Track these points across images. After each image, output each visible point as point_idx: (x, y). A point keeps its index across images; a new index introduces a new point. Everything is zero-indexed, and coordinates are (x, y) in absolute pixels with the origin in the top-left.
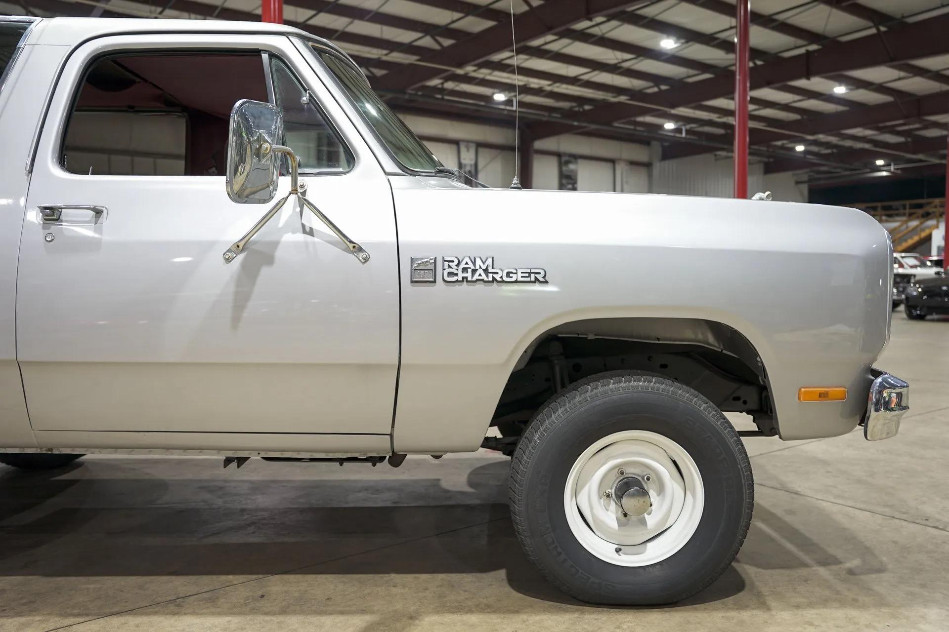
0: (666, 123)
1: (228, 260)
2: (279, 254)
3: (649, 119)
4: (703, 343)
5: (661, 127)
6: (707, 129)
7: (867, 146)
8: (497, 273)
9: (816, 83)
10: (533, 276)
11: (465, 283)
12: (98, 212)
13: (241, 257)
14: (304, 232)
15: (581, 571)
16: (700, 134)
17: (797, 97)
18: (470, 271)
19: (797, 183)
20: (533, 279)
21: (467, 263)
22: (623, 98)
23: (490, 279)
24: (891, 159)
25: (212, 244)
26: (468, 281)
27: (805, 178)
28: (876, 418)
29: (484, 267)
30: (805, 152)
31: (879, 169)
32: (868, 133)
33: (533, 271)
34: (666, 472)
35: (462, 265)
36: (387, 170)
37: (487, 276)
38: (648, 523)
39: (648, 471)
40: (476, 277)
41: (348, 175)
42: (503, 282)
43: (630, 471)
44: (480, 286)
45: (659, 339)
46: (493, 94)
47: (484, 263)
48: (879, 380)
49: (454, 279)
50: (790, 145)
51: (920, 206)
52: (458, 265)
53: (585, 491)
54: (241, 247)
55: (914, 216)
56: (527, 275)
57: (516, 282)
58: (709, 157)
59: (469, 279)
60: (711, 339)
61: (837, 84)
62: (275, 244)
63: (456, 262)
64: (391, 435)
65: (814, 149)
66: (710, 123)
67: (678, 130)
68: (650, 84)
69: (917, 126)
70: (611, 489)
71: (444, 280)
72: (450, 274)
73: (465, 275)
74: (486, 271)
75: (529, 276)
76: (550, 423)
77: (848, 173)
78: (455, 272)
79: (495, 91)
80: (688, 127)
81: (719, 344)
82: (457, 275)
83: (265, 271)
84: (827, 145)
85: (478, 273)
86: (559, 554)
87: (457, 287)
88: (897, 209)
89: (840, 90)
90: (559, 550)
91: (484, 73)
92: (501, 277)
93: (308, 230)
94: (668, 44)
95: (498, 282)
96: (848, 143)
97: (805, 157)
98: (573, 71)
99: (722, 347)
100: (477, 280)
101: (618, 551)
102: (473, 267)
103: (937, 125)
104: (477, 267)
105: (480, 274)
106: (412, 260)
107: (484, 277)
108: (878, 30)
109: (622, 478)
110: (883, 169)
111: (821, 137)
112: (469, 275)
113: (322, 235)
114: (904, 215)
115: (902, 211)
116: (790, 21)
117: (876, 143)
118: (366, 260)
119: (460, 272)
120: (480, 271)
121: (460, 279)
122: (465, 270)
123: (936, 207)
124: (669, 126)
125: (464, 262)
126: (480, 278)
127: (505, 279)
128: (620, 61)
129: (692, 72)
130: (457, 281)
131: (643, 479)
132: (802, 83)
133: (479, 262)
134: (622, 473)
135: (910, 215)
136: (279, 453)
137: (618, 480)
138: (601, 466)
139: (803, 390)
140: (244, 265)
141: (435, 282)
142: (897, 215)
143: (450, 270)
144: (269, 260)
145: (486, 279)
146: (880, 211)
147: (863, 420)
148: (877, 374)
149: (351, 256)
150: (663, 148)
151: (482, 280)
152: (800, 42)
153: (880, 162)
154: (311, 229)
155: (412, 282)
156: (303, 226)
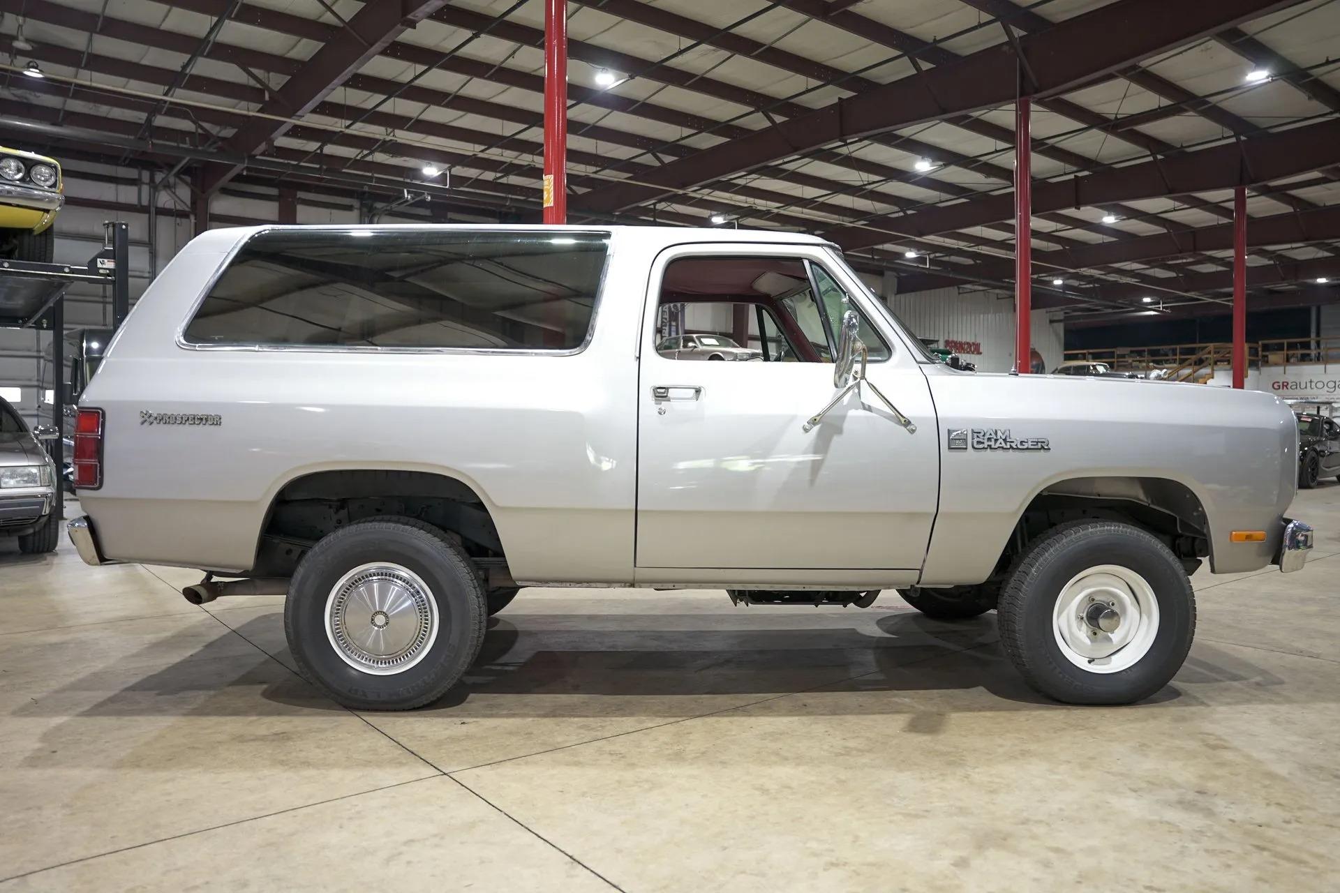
0: (907, 251)
1: (806, 430)
2: (846, 426)
3: (888, 247)
4: (1134, 498)
5: (900, 256)
6: (954, 259)
7: (1132, 281)
8: (1013, 442)
9: (1087, 213)
10: (1039, 444)
11: (989, 450)
12: (698, 391)
13: (816, 428)
14: (864, 408)
15: (1067, 676)
16: (945, 264)
17: (1060, 226)
18: (993, 440)
19: (1051, 322)
20: (1040, 447)
21: (991, 434)
22: (860, 224)
23: (1009, 447)
24: (1160, 297)
25: (793, 418)
26: (991, 448)
27: (1061, 316)
28: (1289, 555)
29: (1004, 437)
30: (1065, 287)
31: (1145, 307)
32: (1135, 266)
33: (1039, 440)
34: (1127, 598)
35: (987, 436)
36: (918, 360)
37: (1006, 444)
38: (1113, 640)
39: (1112, 599)
40: (998, 445)
41: (887, 363)
42: (1018, 449)
43: (1099, 599)
44: (1000, 452)
45: (1099, 495)
46: (711, 216)
47: (1003, 434)
48: (1291, 525)
49: (981, 446)
50: (1047, 279)
51: (1192, 351)
52: (984, 436)
53: (1064, 614)
54: (817, 420)
55: (1187, 363)
56: (1035, 443)
57: (1027, 449)
58: (953, 290)
59: (993, 446)
60: (1141, 495)
61: (1106, 213)
62: (843, 418)
63: (982, 434)
64: (921, 571)
65: (1075, 283)
66: (959, 252)
67: (921, 260)
68: (896, 209)
69: (1190, 260)
70: (1083, 613)
71: (973, 447)
72: (979, 443)
73: (989, 443)
74: (1005, 440)
75: (1037, 444)
76: (1044, 560)
77: (1110, 311)
78: (982, 441)
79: (714, 213)
80: (932, 256)
81: (1147, 499)
82: (983, 443)
83: (836, 439)
84: (1090, 279)
85: (999, 442)
86: (1050, 663)
87: (983, 453)
88: (1166, 355)
89: (1109, 220)
90: (1051, 660)
91: (706, 194)
92: (1016, 445)
93: (867, 407)
94: (923, 166)
95: (1013, 448)
96: (1112, 278)
97: (1064, 293)
98: (809, 192)
99: (1150, 502)
100: (999, 447)
101: (1090, 662)
102: (995, 438)
103: (1213, 260)
104: (999, 437)
105: (1001, 443)
106: (949, 432)
107: (1003, 445)
108: (1155, 158)
109: (1091, 604)
110: (1150, 308)
111: (1086, 271)
112: (992, 443)
113: (879, 411)
114: (1175, 361)
115: (1171, 357)
116: (1060, 145)
117: (1144, 278)
118: (912, 431)
119: (985, 441)
120: (1001, 441)
121: (986, 447)
122: (989, 439)
123: (1209, 353)
124: (911, 255)
125: (988, 434)
126: (1001, 445)
127: (1019, 446)
128: (866, 183)
129: (945, 196)
130: (984, 448)
131: (1109, 605)
132: (1070, 212)
133: (999, 434)
134: (1093, 600)
135: (1182, 362)
136: (821, 586)
137: (1088, 606)
138: (1077, 595)
139: (1234, 533)
140: (820, 433)
141: (966, 449)
142: (1167, 361)
143: (978, 439)
144: (839, 431)
145: (1006, 447)
146: (1147, 357)
147: (1277, 560)
148: (1289, 521)
149: (903, 428)
150: (899, 279)
151: (1003, 448)
152: (1070, 168)
153: (1147, 300)
154: (869, 406)
155: (950, 448)
156: (863, 403)
